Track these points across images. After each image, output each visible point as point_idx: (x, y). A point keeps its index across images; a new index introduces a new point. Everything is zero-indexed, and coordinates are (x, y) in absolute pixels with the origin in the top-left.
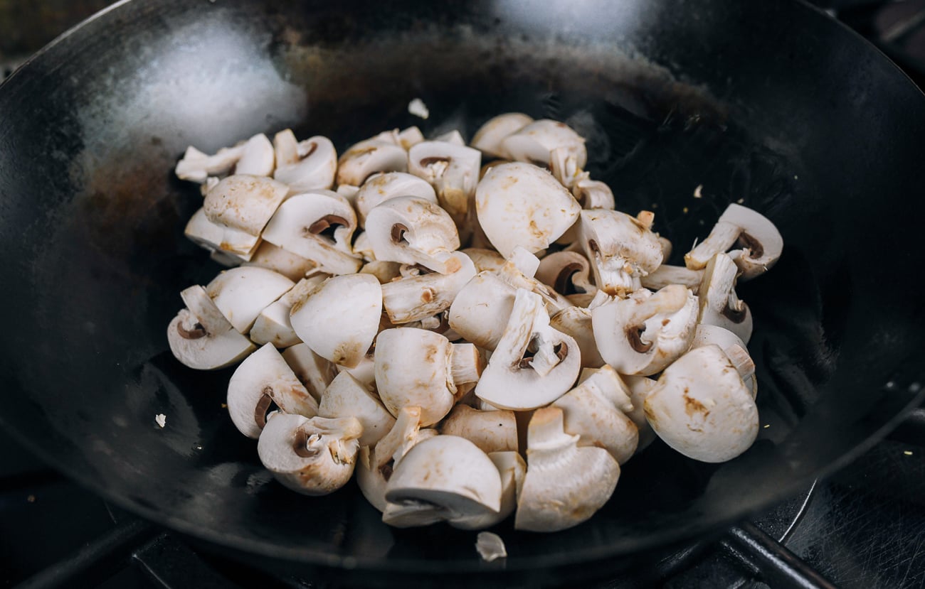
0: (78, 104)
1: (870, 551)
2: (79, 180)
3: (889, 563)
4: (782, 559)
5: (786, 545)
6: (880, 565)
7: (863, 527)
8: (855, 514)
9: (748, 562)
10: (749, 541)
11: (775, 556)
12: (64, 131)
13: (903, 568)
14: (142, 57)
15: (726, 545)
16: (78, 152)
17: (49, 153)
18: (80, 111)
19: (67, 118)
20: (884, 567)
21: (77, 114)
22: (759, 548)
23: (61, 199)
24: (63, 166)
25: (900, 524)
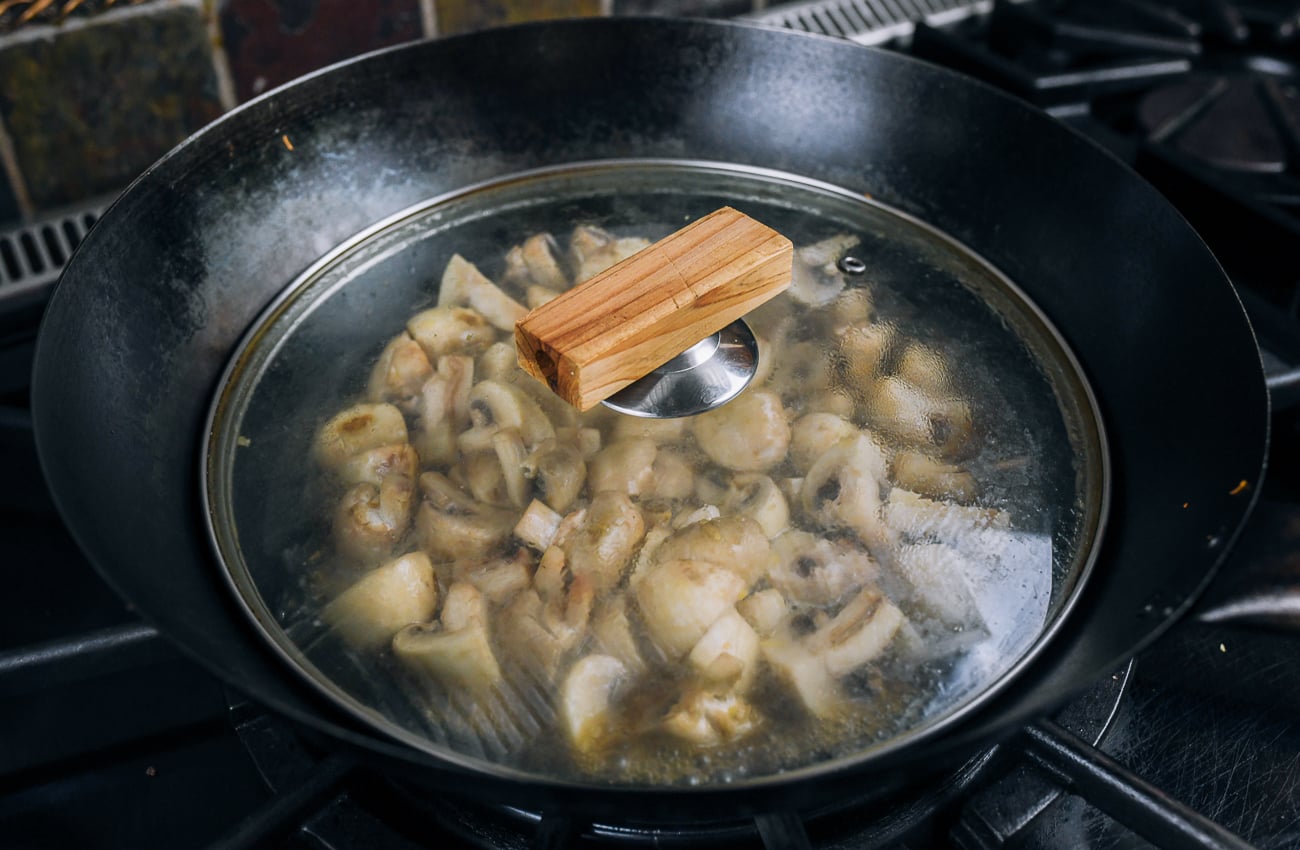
0: (202, 223)
1: (1183, 765)
2: (200, 315)
3: (1205, 777)
4: (1098, 764)
5: (1102, 748)
6: (1196, 780)
7: (1172, 737)
8: (1162, 723)
9: (1059, 772)
10: (1058, 747)
11: (1090, 761)
12: (185, 254)
13: (1222, 783)
14: (280, 166)
15: (1031, 754)
16: (200, 281)
17: (167, 282)
18: (204, 231)
19: (189, 240)
20: (1200, 782)
21: (200, 234)
22: (1071, 754)
23: (178, 338)
24: (182, 299)
25: (1215, 732)
